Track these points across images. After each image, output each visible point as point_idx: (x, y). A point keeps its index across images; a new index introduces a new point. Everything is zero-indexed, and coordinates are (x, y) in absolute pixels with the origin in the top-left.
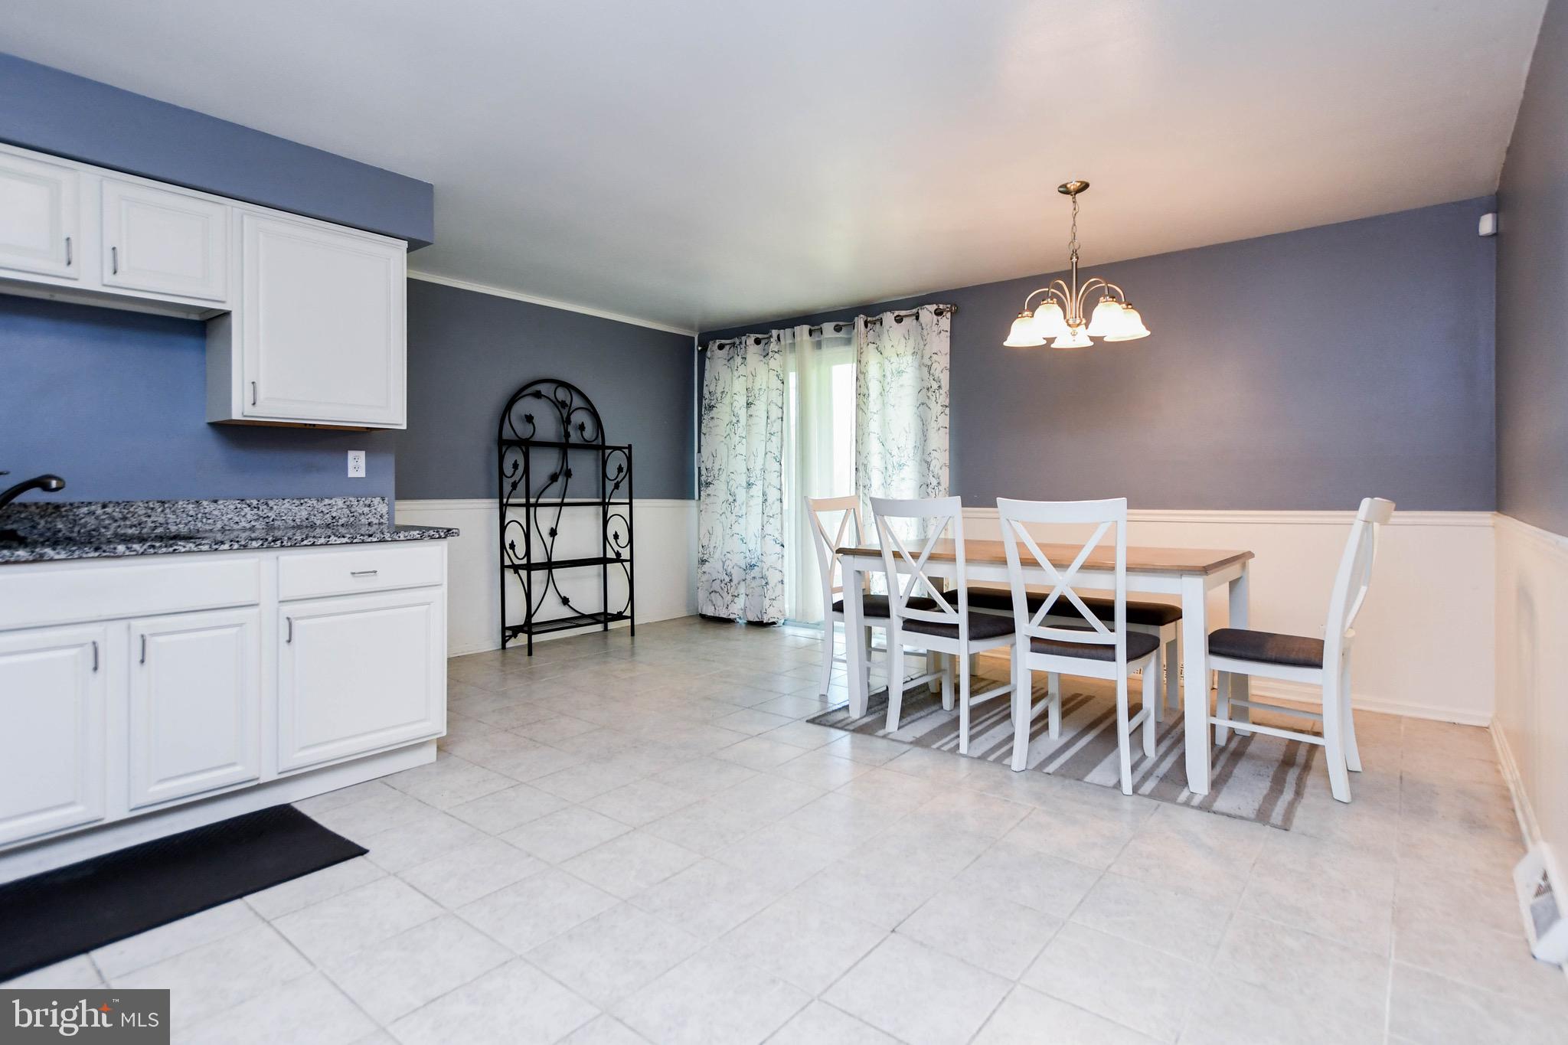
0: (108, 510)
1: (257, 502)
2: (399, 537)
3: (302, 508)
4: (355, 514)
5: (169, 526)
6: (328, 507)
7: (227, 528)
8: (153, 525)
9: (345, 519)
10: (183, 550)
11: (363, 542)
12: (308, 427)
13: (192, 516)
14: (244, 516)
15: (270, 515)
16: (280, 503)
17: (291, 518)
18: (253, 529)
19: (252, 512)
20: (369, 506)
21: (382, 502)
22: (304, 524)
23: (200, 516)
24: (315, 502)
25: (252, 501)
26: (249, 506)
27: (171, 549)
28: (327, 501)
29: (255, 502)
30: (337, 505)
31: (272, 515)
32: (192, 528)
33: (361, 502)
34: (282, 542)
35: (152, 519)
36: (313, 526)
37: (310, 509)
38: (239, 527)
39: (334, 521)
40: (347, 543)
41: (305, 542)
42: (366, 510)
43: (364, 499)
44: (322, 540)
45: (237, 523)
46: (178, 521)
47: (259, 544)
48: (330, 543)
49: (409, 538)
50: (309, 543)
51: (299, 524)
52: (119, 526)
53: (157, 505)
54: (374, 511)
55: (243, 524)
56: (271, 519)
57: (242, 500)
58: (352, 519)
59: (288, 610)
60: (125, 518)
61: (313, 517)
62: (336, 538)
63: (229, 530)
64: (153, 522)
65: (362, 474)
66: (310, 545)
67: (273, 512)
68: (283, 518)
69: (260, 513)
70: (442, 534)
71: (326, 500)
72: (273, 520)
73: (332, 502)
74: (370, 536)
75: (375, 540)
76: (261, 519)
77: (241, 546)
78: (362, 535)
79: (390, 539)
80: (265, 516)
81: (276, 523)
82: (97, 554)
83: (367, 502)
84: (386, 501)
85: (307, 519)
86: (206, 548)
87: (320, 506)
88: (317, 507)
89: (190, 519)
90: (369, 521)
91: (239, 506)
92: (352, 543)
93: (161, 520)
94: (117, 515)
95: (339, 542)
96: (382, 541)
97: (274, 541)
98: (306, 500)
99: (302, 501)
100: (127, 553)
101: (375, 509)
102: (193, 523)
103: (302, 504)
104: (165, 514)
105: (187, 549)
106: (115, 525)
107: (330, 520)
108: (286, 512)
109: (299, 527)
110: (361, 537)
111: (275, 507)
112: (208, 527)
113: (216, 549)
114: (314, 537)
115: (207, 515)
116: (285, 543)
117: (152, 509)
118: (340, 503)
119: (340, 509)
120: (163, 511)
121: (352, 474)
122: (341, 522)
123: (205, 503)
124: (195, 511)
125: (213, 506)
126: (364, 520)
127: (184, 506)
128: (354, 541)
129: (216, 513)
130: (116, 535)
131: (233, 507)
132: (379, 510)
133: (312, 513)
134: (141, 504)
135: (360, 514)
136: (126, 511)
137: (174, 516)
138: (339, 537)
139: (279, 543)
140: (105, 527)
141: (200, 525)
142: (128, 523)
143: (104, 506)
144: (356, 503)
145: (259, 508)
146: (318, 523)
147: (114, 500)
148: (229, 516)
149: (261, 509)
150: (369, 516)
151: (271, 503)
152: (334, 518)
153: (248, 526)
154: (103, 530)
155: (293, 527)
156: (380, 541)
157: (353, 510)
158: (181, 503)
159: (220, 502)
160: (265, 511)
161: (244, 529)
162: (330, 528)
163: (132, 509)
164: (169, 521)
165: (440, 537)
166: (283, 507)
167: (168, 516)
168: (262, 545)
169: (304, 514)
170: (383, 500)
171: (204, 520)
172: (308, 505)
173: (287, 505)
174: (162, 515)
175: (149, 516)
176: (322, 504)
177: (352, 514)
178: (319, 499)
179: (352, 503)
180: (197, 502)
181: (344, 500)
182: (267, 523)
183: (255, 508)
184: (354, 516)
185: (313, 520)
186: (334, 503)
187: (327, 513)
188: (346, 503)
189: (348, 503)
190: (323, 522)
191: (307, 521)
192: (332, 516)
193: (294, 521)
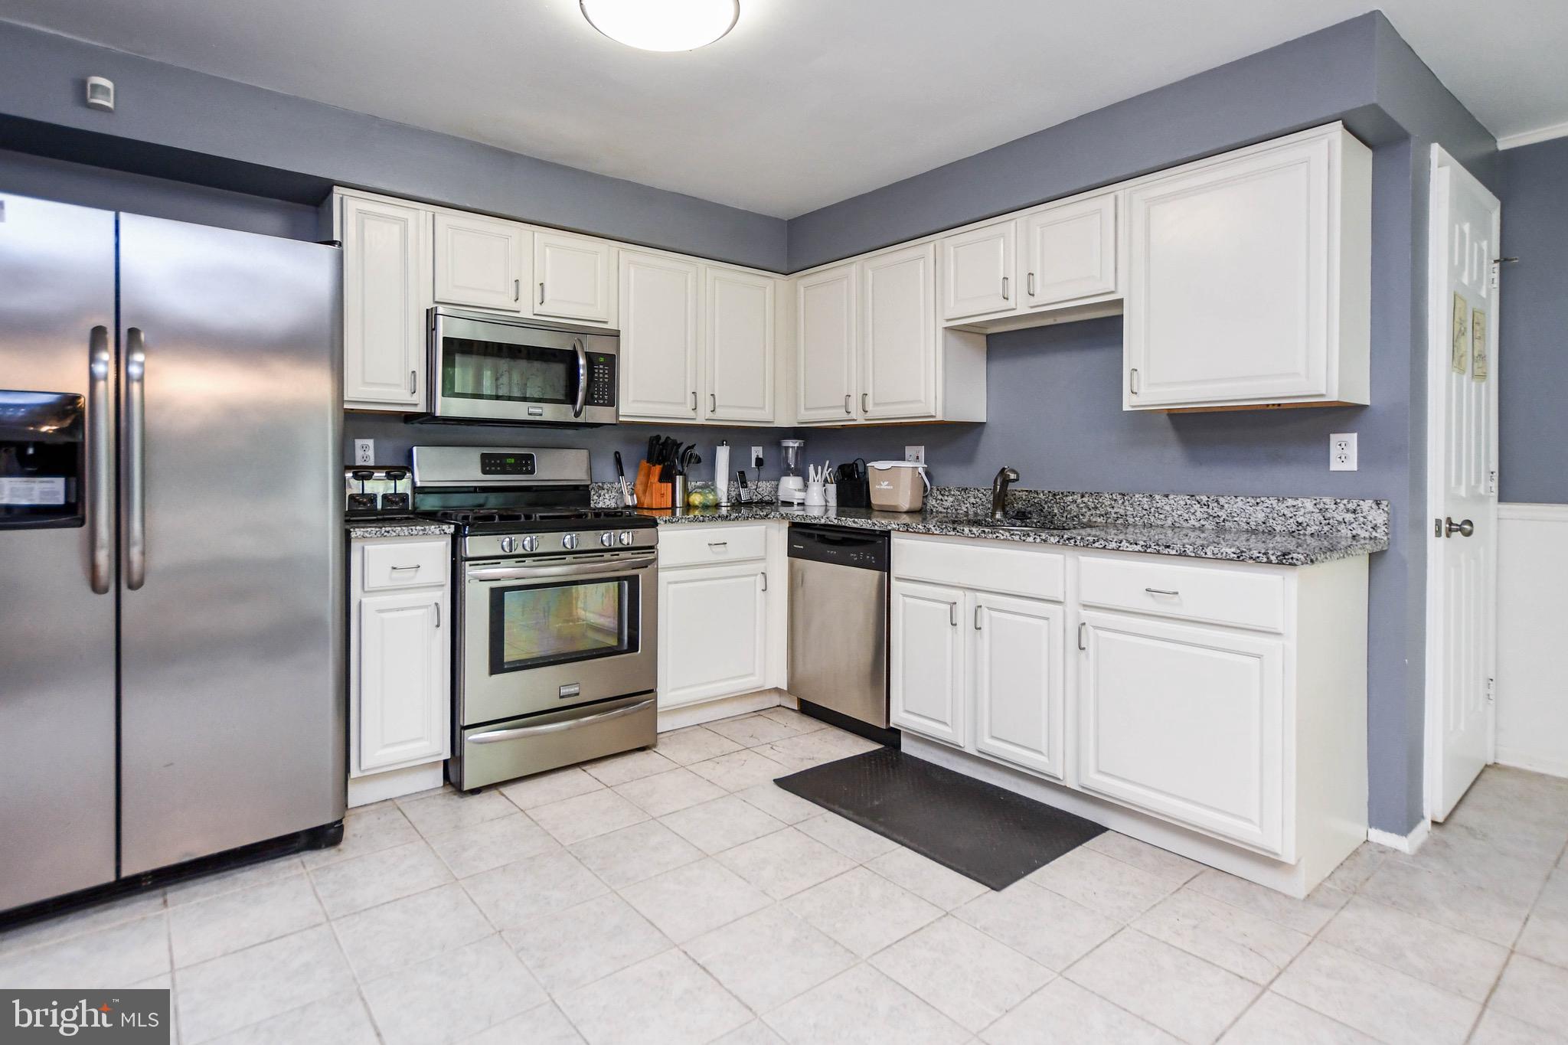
0: (1085, 499)
1: (1207, 499)
2: (1206, 554)
3: (1258, 508)
4: (1331, 521)
5: (1128, 518)
6: (1292, 509)
7: (1177, 525)
8: (1116, 516)
9: (1317, 528)
10: (1002, 538)
11: (1158, 552)
12: (1270, 407)
13: (1146, 510)
14: (1193, 514)
15: (1220, 514)
16: (1232, 502)
17: (1245, 520)
18: (1202, 529)
19: (1202, 510)
20: (1354, 512)
21: (1374, 506)
22: (1261, 528)
23: (1153, 510)
24: (1275, 502)
25: (1202, 497)
26: (1199, 503)
27: (995, 536)
28: (1290, 502)
29: (1205, 499)
30: (1304, 508)
31: (1223, 514)
32: (1146, 521)
33: (1341, 505)
34: (1075, 542)
35: (1115, 510)
36: (1271, 532)
37: (1268, 510)
38: (1188, 525)
39: (1300, 528)
40: (1140, 551)
41: (1096, 545)
42: (1349, 517)
43: (1345, 501)
44: (1113, 545)
45: (1187, 520)
46: (1135, 513)
47: (1056, 541)
48: (1121, 548)
50: (1101, 546)
51: (1254, 527)
52: (1092, 515)
53: (1119, 497)
54: (1362, 519)
55: (1192, 522)
56: (1222, 519)
57: (1193, 496)
58: (1326, 528)
60: (1096, 508)
61: (1271, 521)
62: (1127, 544)
63: (1179, 527)
64: (1116, 513)
65: (1352, 465)
67: (1224, 511)
68: (1236, 519)
69: (1210, 511)
71: (1290, 500)
72: (1224, 521)
73: (1299, 503)
74: (1168, 547)
75: (1174, 552)
76: (1211, 518)
77: (1042, 540)
78: (1158, 545)
79: (1193, 555)
80: (1215, 514)
81: (1227, 524)
82: (954, 533)
83: (1351, 506)
84: (1382, 506)
85: (1264, 523)
86: (1017, 538)
87: (1282, 508)
88: (1277, 508)
89: (1145, 512)
90: (1354, 532)
91: (1189, 502)
92: (1145, 552)
93: (1122, 512)
94: (1091, 505)
95: (1131, 550)
96: (1183, 554)
97: (1068, 539)
98: (1263, 499)
99: (1258, 500)
100: (970, 535)
101: (1364, 517)
102: (1147, 516)
103: (1258, 503)
104: (1125, 506)
105: (1005, 537)
106: (1089, 513)
107: (1295, 527)
108: (1238, 512)
109: (1254, 532)
110: (1157, 547)
111: (1226, 506)
113: (1024, 541)
115: (1159, 510)
116: (1078, 543)
117: (1115, 500)
118: (1309, 505)
119: (1309, 513)
120: (1123, 503)
121: (1335, 465)
122: (1309, 530)
123: (1157, 497)
124: (1149, 504)
125: (1165, 500)
126: (1344, 531)
127: (1140, 499)
128: (1148, 550)
129: (1167, 508)
130: (1090, 521)
131: (1182, 503)
132: (1370, 518)
133: (1270, 516)
134: (1107, 496)
135: (1339, 523)
136: (1097, 501)
137: (1132, 509)
138: (1131, 544)
139: (1072, 541)
140: (1082, 515)
141: (1152, 519)
142: (1098, 512)
143: (1082, 496)
144: (1334, 507)
145: (1209, 505)
146: (1278, 528)
147: (1089, 491)
148: (1179, 512)
149: (1211, 507)
150: (1354, 525)
151: (1222, 501)
152: (1300, 524)
153: (1197, 525)
154: (1081, 517)
155: (1247, 531)
156: (1180, 555)
157: (1328, 515)
158: (1137, 496)
159: (1171, 497)
160: (1216, 509)
161: (1194, 528)
162: (1294, 537)
163: (1101, 500)
164: (1128, 513)
166: (1235, 506)
167: (1127, 508)
168: (1059, 542)
169: (1261, 516)
170: (1378, 504)
171: (1157, 515)
172: (1266, 505)
173: (1240, 504)
174: (1122, 507)
175: (1113, 507)
176: (1284, 505)
177: (1327, 521)
178: (1281, 499)
179: (1327, 507)
180: (1151, 496)
181: (1315, 502)
182: (1217, 523)
183: (1205, 505)
184: (1329, 524)
185: (1271, 524)
186: (1300, 505)
187: (1291, 518)
188: (1318, 506)
189: (1321, 506)
190: (1285, 528)
191: (1264, 525)
192: (1297, 522)
193: (1248, 523)
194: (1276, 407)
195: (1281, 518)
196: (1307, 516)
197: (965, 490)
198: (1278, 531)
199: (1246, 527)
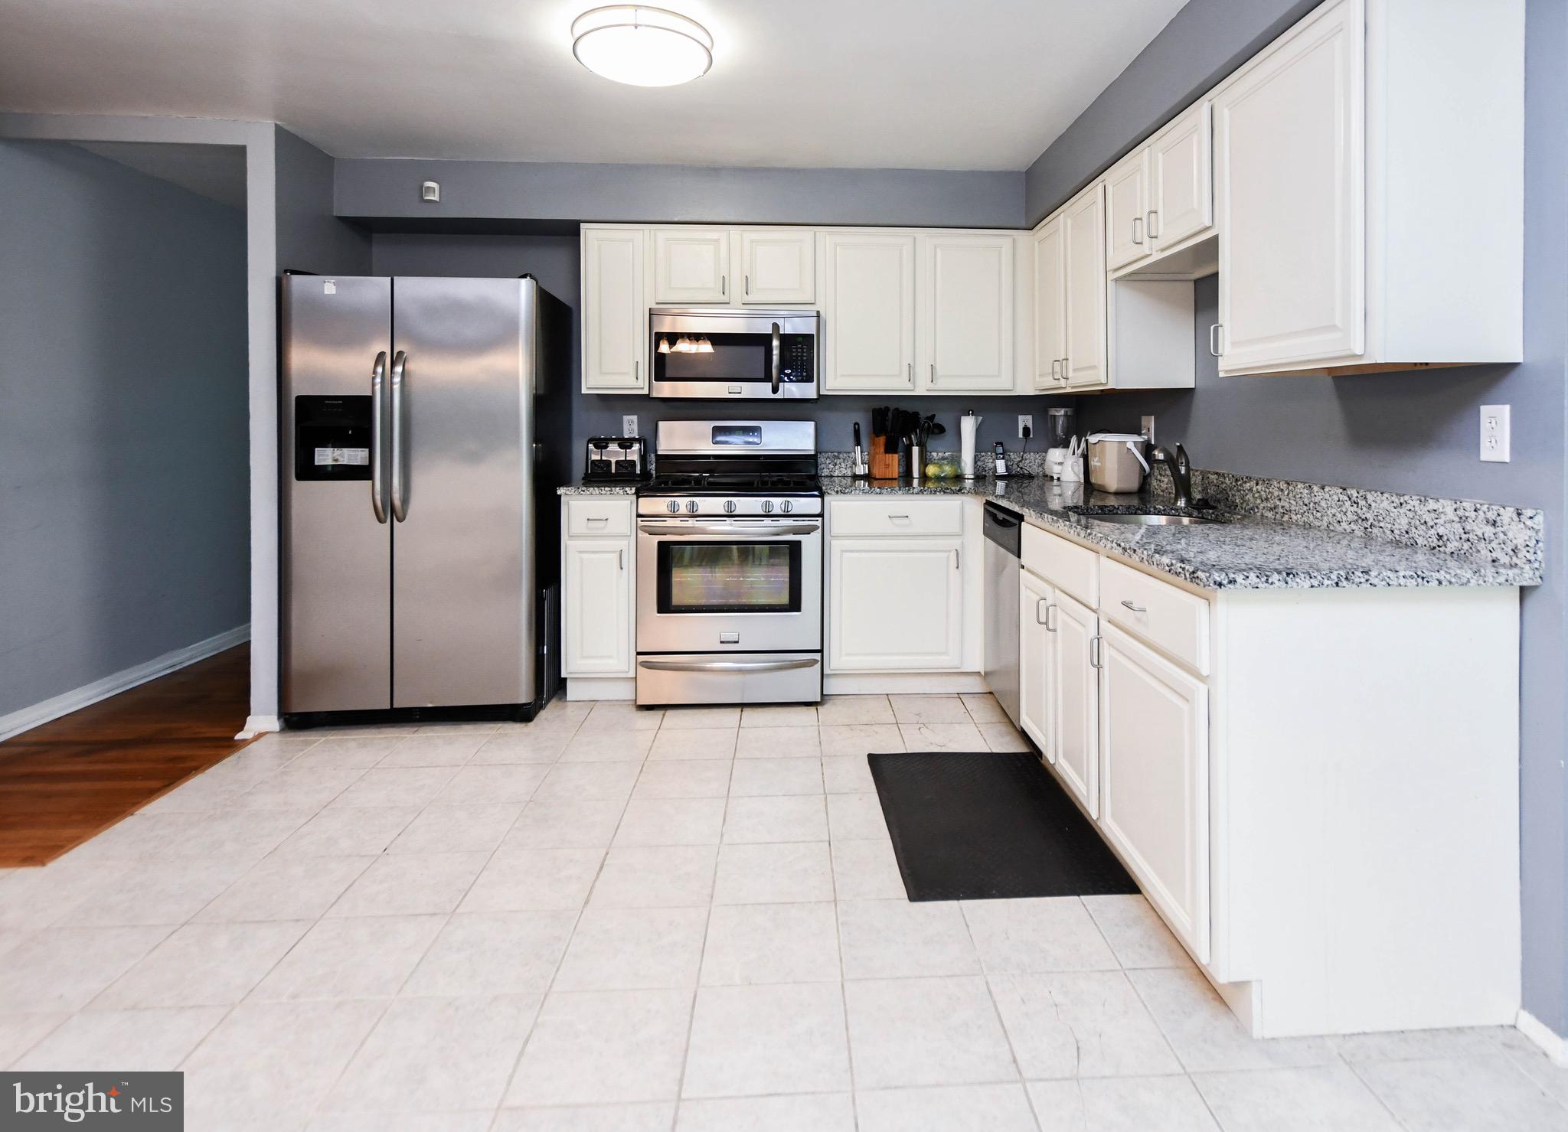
0: (1259, 488)
1: (1356, 494)
3: (1401, 511)
4: (1471, 536)
6: (1433, 515)
7: (1331, 528)
9: (1456, 544)
13: (1306, 505)
14: (1345, 514)
15: (1368, 516)
16: (1379, 501)
17: (1389, 526)
19: (1352, 510)
20: (1495, 524)
21: (1516, 519)
23: (1311, 506)
24: (1417, 504)
26: (1350, 499)
28: (1432, 505)
30: (1445, 515)
31: (1370, 518)
33: (1481, 514)
35: (1282, 504)
37: (1410, 514)
42: (1489, 532)
43: (1486, 508)
45: (1339, 522)
51: (1398, 538)
52: (1264, 509)
53: (1285, 487)
56: (1369, 524)
57: (1344, 489)
58: (1466, 546)
60: (1267, 500)
61: (1414, 530)
64: (1283, 507)
65: (1502, 454)
67: (1371, 512)
68: (1382, 524)
69: (1359, 511)
71: (1431, 502)
72: (1371, 527)
73: (1439, 507)
76: (1360, 521)
80: (1364, 517)
83: (1491, 516)
87: (1423, 513)
88: (1419, 513)
89: (1305, 508)
91: (1341, 498)
94: (1264, 496)
98: (1406, 499)
99: (1402, 500)
101: (1505, 535)
103: (1401, 504)
104: (1289, 499)
106: (1261, 506)
107: (1435, 541)
108: (1384, 516)
111: (1373, 504)
112: (1318, 524)
115: (1317, 507)
117: (1282, 491)
118: (1449, 510)
119: (1449, 522)
120: (1288, 495)
123: (1316, 490)
124: (1309, 498)
125: (1322, 495)
127: (1302, 491)
129: (1323, 505)
130: (1262, 516)
131: (1336, 499)
132: (1510, 536)
133: (1413, 522)
134: (1275, 483)
135: (1479, 540)
136: (1267, 490)
137: (1295, 504)
140: (1256, 508)
142: (1269, 506)
143: (1257, 484)
144: (1474, 516)
145: (1358, 503)
146: (1420, 541)
147: (1262, 478)
149: (1360, 507)
151: (1370, 498)
152: (1440, 537)
154: (1256, 512)
157: (1468, 528)
158: (1299, 487)
159: (1327, 489)
160: (1364, 509)
163: (1271, 491)
166: (1381, 507)
169: (1403, 524)
171: (1315, 512)
172: (1409, 507)
173: (1385, 504)
174: (1287, 500)
175: (1280, 499)
176: (1426, 509)
177: (1466, 536)
178: (1423, 499)
179: (1467, 514)
180: (1310, 486)
181: (1455, 506)
182: (1366, 528)
183: (1355, 503)
184: (1468, 540)
185: (1413, 535)
186: (1441, 510)
187: (1432, 527)
188: (1458, 512)
189: (1461, 513)
190: (1426, 543)
191: (1407, 536)
192: (1438, 534)
193: (1392, 531)
194: (1424, 367)
195: (1422, 526)
196: (1448, 525)
198: (1420, 545)
199: (1391, 537)
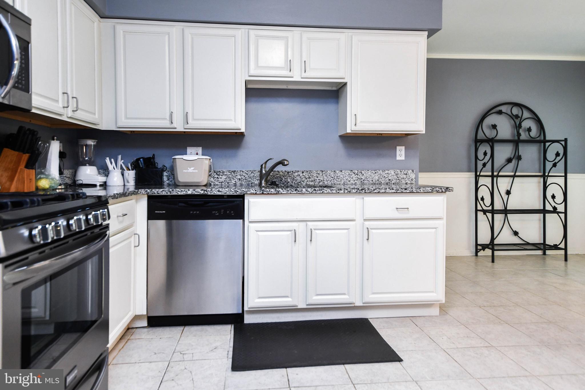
0: (304, 174)
1: (357, 172)
2: (420, 191)
3: (376, 175)
4: (399, 178)
5: (324, 182)
6: (387, 174)
7: (346, 183)
8: (319, 181)
9: (395, 181)
10: (326, 192)
11: (402, 192)
13: (332, 177)
14: (352, 178)
15: (362, 178)
16: (367, 172)
17: (371, 180)
18: (355, 184)
19: (355, 176)
20: (406, 174)
21: (412, 172)
22: (377, 183)
23: (335, 177)
24: (381, 172)
25: (355, 171)
26: (354, 173)
27: (321, 192)
28: (387, 172)
29: (356, 172)
30: (391, 174)
31: (363, 178)
32: (332, 182)
33: (402, 172)
34: (365, 191)
35: (319, 178)
36: (380, 184)
37: (379, 175)
38: (350, 183)
39: (390, 181)
40: (394, 193)
41: (375, 191)
42: (405, 176)
43: (403, 171)
44: (383, 191)
45: (349, 181)
46: (328, 179)
47: (356, 191)
48: (386, 192)
49: (425, 191)
50: (377, 192)
51: (374, 182)
52: (308, 181)
53: (320, 172)
54: (408, 177)
55: (352, 182)
56: (363, 180)
57: (352, 171)
58: (398, 181)
59: (367, 223)
60: (309, 178)
61: (380, 179)
62: (389, 190)
63: (346, 184)
64: (319, 180)
65: (403, 158)
66: (378, 193)
67: (364, 176)
68: (368, 179)
69: (358, 177)
70: (443, 190)
71: (386, 171)
72: (364, 180)
73: (389, 172)
74: (406, 189)
75: (408, 191)
76: (359, 180)
77: (348, 191)
78: (402, 189)
79: (415, 192)
80: (361, 178)
81: (365, 181)
82: (296, 192)
83: (405, 172)
84: (414, 172)
85: (378, 180)
86: (334, 192)
87: (384, 174)
88: (382, 174)
89: (332, 179)
90: (406, 182)
91: (350, 173)
92: (397, 193)
93: (322, 179)
94: (307, 176)
95: (391, 192)
96: (412, 192)
97: (362, 190)
98: (377, 171)
99: (376, 172)
100: (306, 192)
101: (409, 176)
102: (333, 180)
103: (376, 173)
105: (328, 192)
106: (306, 180)
107: (388, 181)
108: (369, 176)
109: (375, 184)
110: (401, 190)
111: (365, 174)
112: (338, 183)
113: (338, 193)
114: (379, 189)
115: (338, 177)
116: (366, 191)
117: (319, 174)
118: (393, 173)
119: (392, 175)
120: (322, 175)
121: (398, 158)
122: (393, 182)
123: (337, 172)
124: (334, 175)
125: (340, 173)
126: (404, 182)
127: (330, 173)
128: (398, 192)
129: (341, 176)
130: (306, 184)
131: (348, 174)
132: (411, 176)
133: (380, 177)
134: (315, 172)
135: (402, 179)
136: (310, 175)
137: (326, 177)
138: (391, 189)
139: (364, 191)
140: (303, 181)
141: (335, 181)
142: (310, 180)
143: (303, 173)
144: (400, 173)
145: (358, 174)
146: (383, 182)
147: (306, 170)
148: (346, 178)
149: (359, 175)
150: (406, 179)
151: (363, 172)
152: (390, 180)
153: (354, 183)
154: (302, 182)
155: (372, 184)
156: (410, 192)
157: (398, 176)
158: (328, 172)
159: (343, 171)
160: (361, 176)
161: (352, 184)
162: (388, 185)
163: (312, 174)
164: (325, 179)
165: (442, 192)
166: (368, 174)
167: (324, 177)
168: (357, 192)
169: (377, 178)
170: (413, 171)
171: (337, 179)
172: (379, 173)
173: (370, 173)
174: (322, 177)
175: (318, 177)
176: (385, 173)
177: (398, 178)
178: (384, 171)
179: (398, 173)
180: (335, 171)
181: (394, 171)
182: (361, 181)
183: (356, 174)
184: (399, 179)
185: (380, 181)
186: (390, 173)
187: (387, 178)
188: (395, 173)
189: (396, 173)
190: (385, 182)
191: (378, 181)
192: (389, 179)
193: (372, 181)
195: (383, 178)
196: (392, 177)
197: (234, 172)
198: (383, 183)
199: (372, 182)
